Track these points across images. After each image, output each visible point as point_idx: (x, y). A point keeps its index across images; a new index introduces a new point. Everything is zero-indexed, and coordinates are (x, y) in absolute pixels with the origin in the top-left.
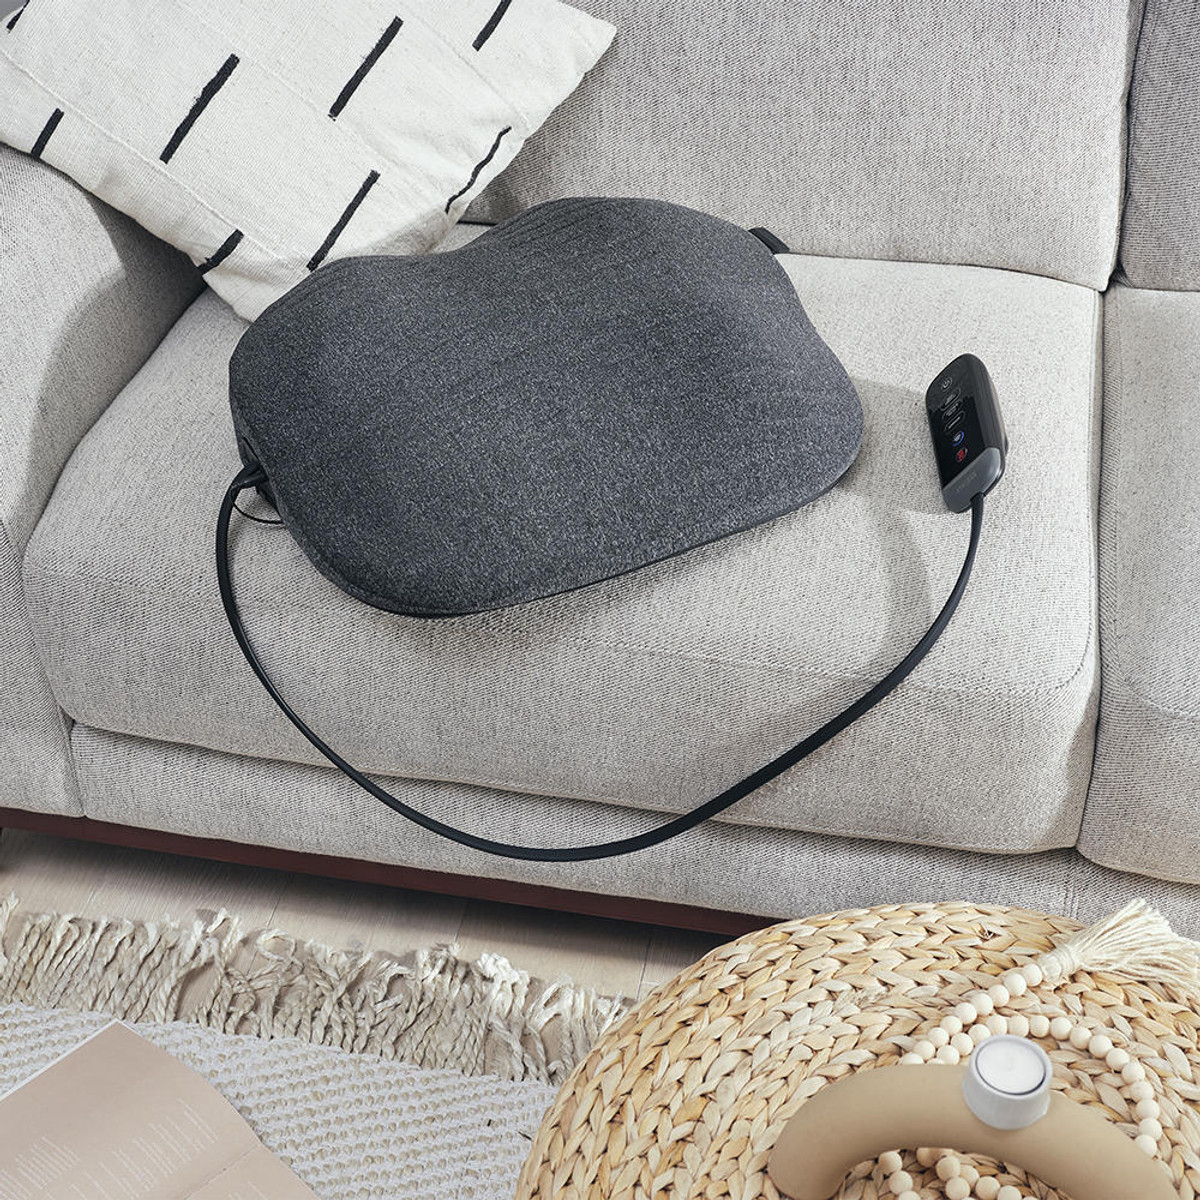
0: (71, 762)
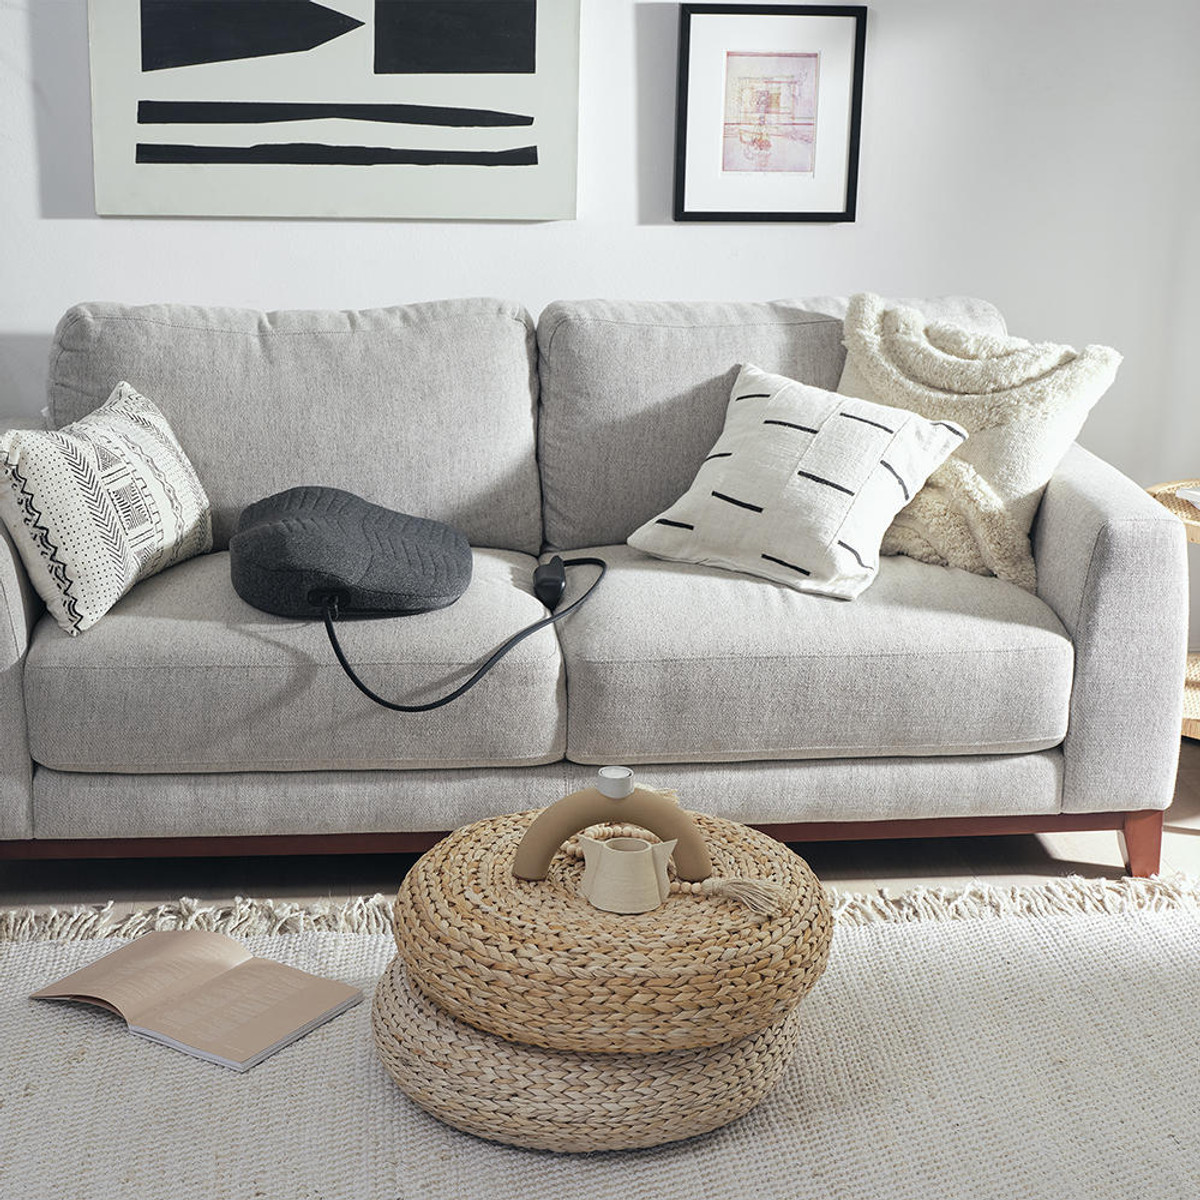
0: (31, 797)
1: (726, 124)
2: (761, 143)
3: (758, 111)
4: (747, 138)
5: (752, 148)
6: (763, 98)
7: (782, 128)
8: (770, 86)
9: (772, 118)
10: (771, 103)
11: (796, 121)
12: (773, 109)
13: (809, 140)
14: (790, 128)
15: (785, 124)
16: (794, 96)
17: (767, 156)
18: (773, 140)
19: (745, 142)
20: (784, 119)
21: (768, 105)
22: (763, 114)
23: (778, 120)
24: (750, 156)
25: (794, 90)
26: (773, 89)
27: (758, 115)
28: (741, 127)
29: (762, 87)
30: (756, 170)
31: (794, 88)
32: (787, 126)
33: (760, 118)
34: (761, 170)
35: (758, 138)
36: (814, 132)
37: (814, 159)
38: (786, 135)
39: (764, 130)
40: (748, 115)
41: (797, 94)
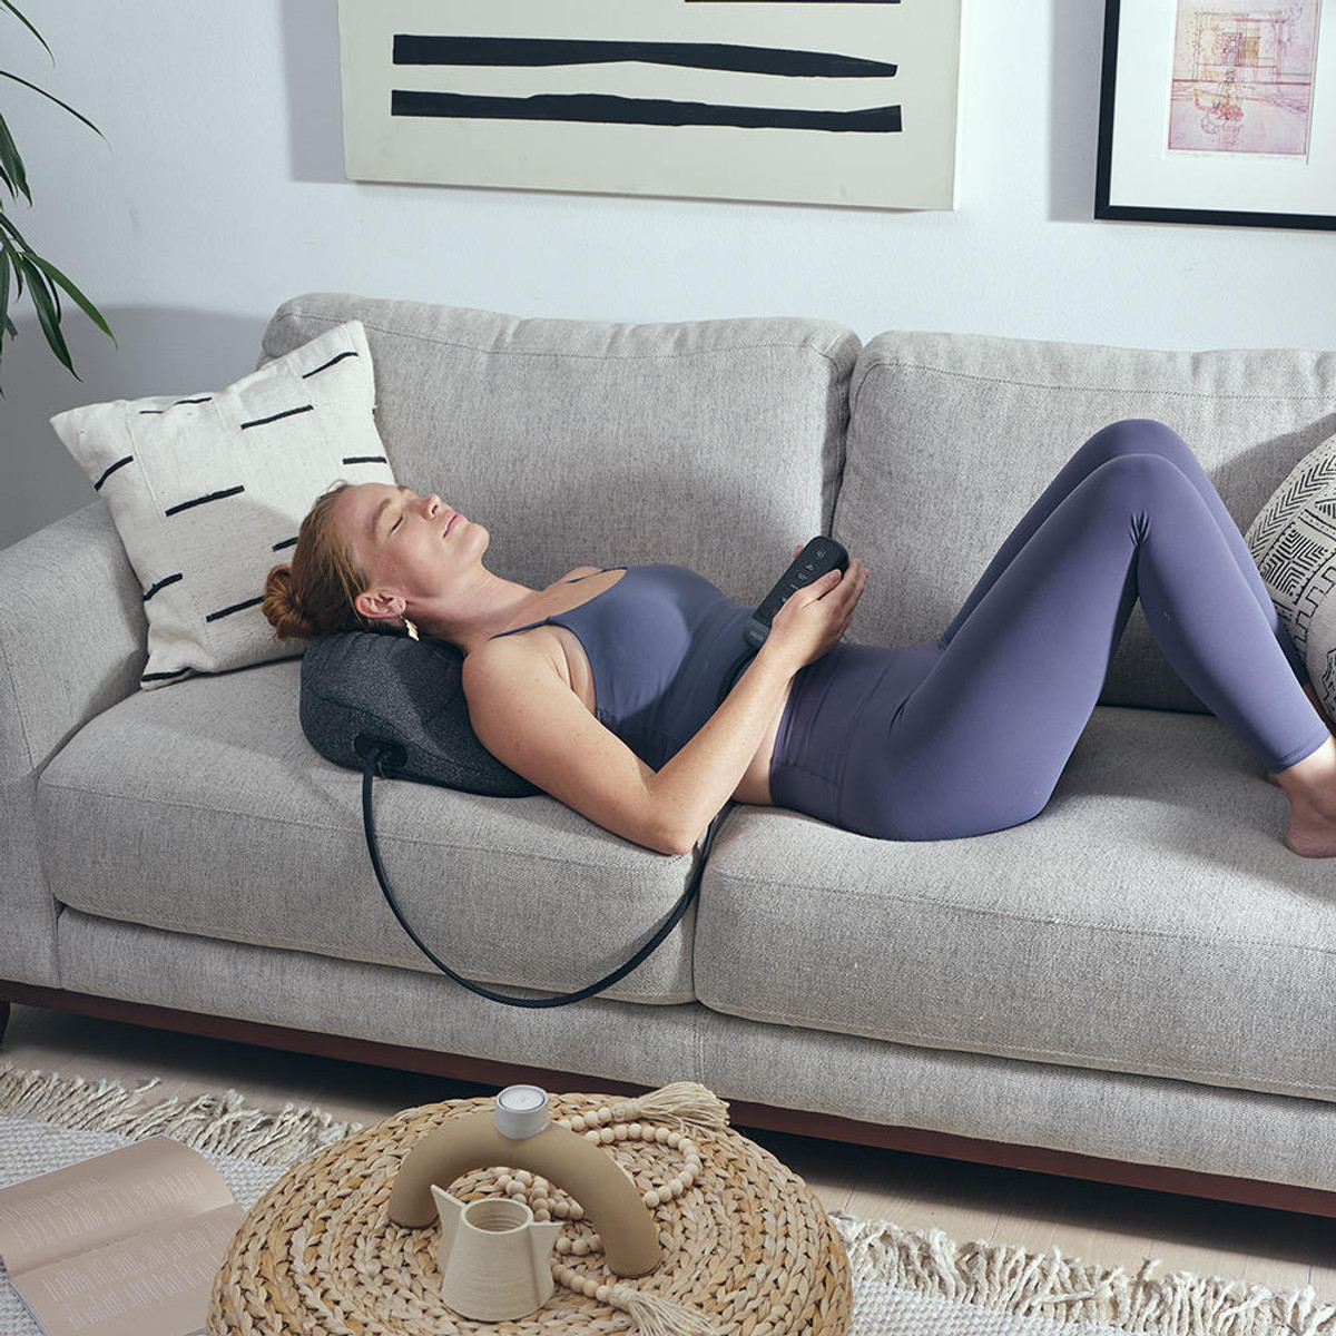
0: (56, 939)
1: (1174, 80)
2: (1228, 111)
3: (1224, 63)
4: (1206, 102)
5: (1212, 117)
6: (1233, 44)
7: (1261, 89)
8: (1242, 25)
9: (1246, 73)
10: (1245, 51)
11: (1283, 79)
12: (1247, 61)
13: (1303, 108)
14: (1273, 89)
15: (1266, 83)
16: (1280, 41)
17: (1236, 130)
18: (1245, 107)
19: (1201, 108)
20: (1265, 75)
21: (1240, 55)
22: (1231, 68)
23: (1255, 76)
24: (1211, 128)
25: (1281, 33)
26: (1249, 30)
27: (1224, 69)
28: (1197, 85)
29: (1231, 27)
30: (1219, 150)
31: (1281, 28)
32: (1270, 86)
33: (1227, 73)
34: (1226, 150)
35: (1225, 101)
36: (1310, 95)
37: (1307, 134)
38: (1267, 99)
39: (1232, 90)
40: (1209, 68)
41: (1285, 39)
